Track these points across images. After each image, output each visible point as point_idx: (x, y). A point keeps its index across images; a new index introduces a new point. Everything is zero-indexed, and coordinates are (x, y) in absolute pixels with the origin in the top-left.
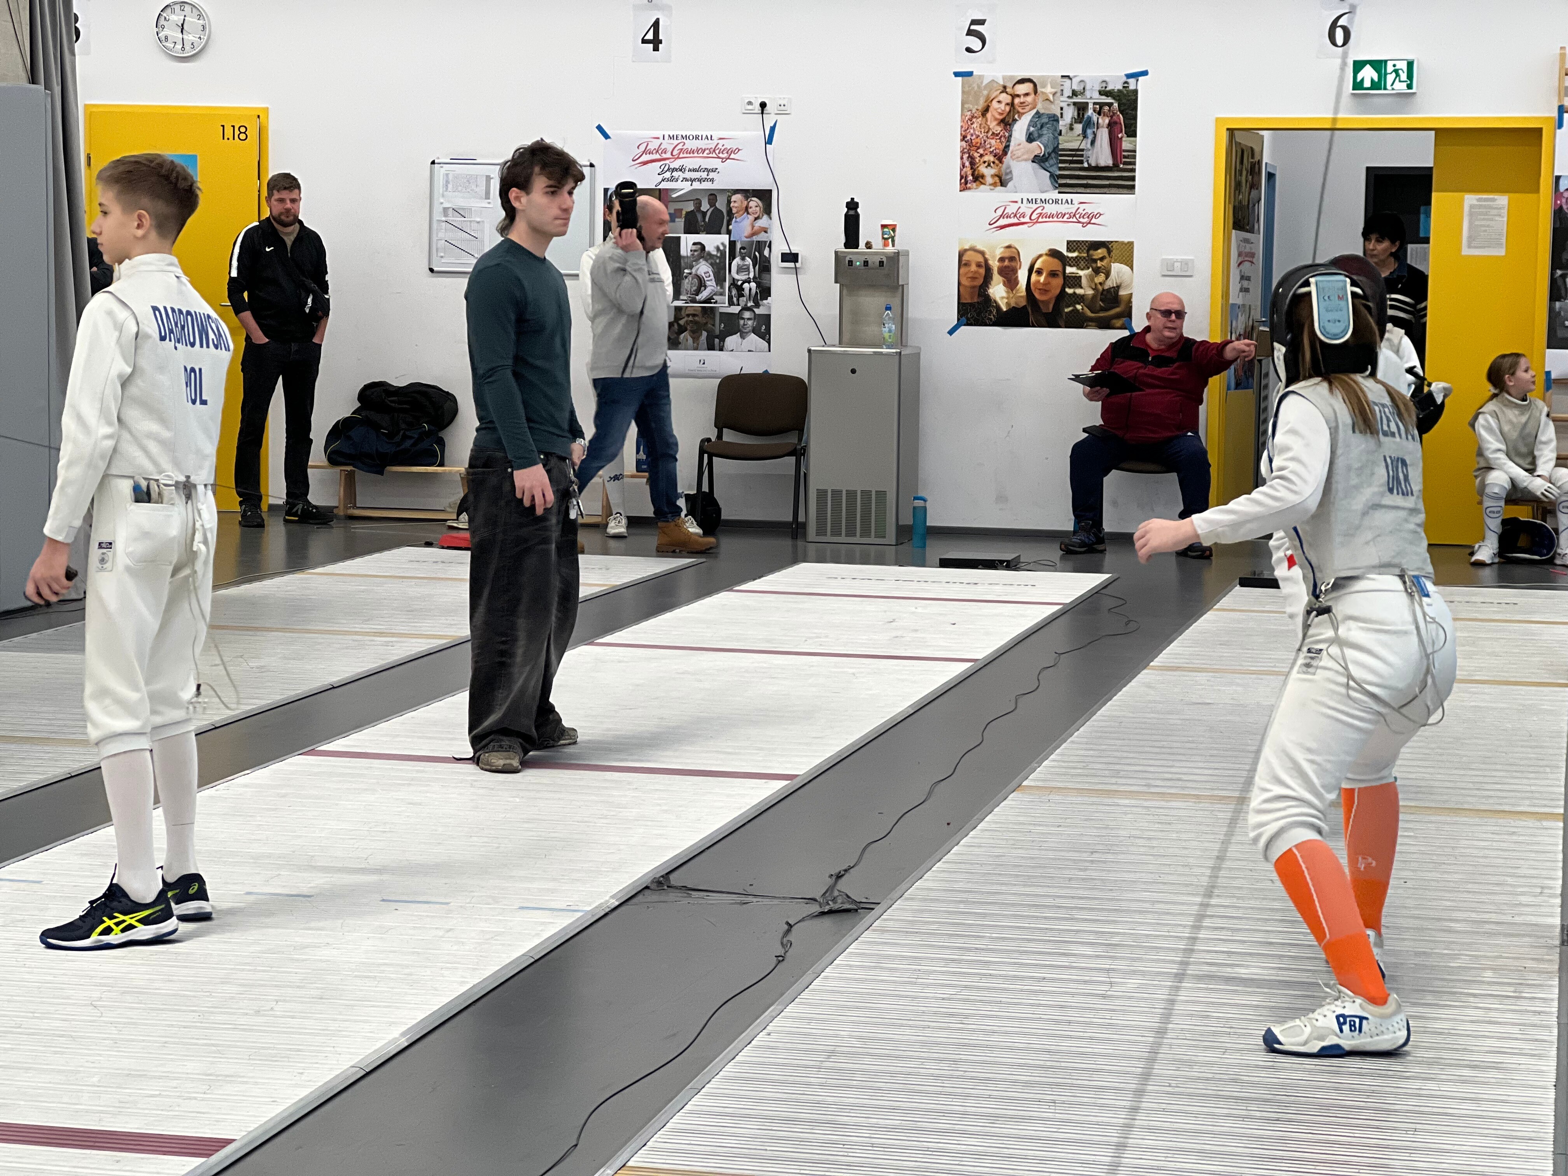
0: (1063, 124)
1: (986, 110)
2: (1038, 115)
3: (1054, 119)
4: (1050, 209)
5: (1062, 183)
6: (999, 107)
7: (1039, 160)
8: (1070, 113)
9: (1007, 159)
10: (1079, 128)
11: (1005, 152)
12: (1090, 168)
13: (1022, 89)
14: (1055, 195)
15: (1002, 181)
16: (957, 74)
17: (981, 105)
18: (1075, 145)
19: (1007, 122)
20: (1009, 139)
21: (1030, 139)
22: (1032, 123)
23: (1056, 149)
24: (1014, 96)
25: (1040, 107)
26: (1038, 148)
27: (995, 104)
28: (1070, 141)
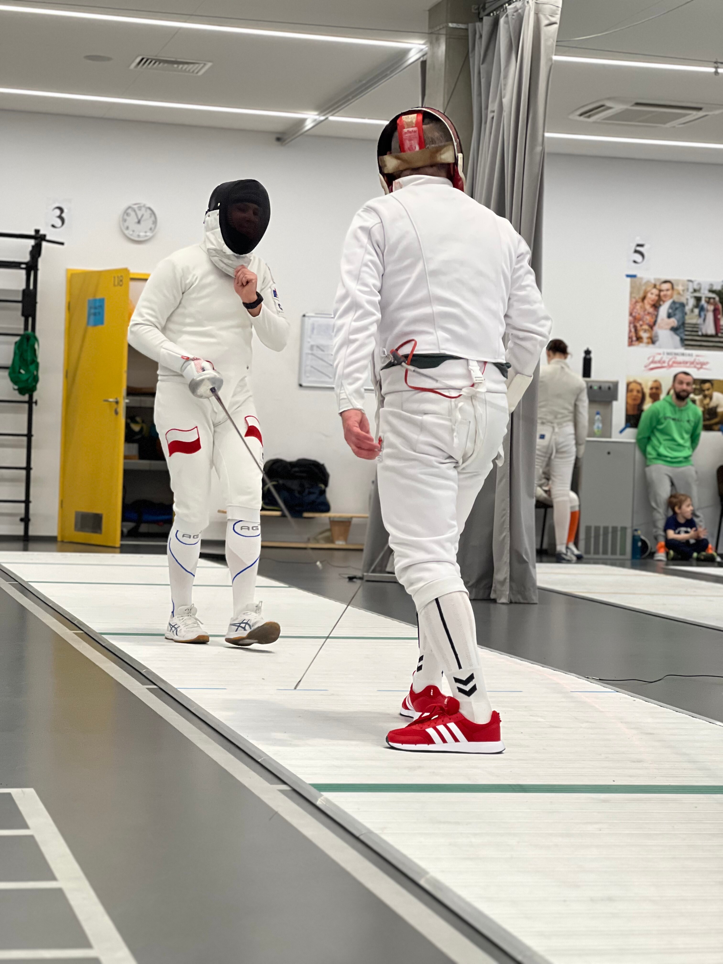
0: (688, 308)
1: (644, 298)
2: (674, 303)
3: (683, 305)
4: (680, 359)
5: (686, 343)
6: (652, 296)
7: (674, 329)
8: (692, 302)
9: (656, 328)
10: (696, 311)
11: (655, 323)
12: (703, 336)
13: (666, 286)
14: (682, 350)
15: (653, 341)
16: (628, 276)
17: (641, 295)
18: (694, 321)
19: (656, 306)
20: (657, 316)
21: (669, 316)
22: (671, 307)
23: (683, 324)
24: (660, 291)
25: (676, 298)
26: (673, 322)
27: (649, 295)
28: (692, 319)
